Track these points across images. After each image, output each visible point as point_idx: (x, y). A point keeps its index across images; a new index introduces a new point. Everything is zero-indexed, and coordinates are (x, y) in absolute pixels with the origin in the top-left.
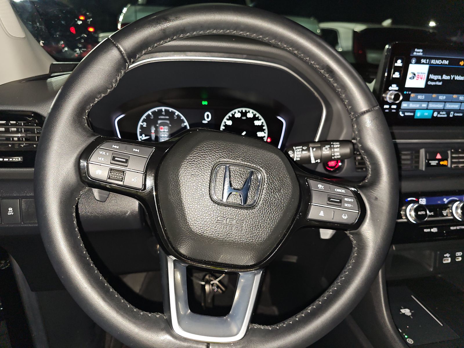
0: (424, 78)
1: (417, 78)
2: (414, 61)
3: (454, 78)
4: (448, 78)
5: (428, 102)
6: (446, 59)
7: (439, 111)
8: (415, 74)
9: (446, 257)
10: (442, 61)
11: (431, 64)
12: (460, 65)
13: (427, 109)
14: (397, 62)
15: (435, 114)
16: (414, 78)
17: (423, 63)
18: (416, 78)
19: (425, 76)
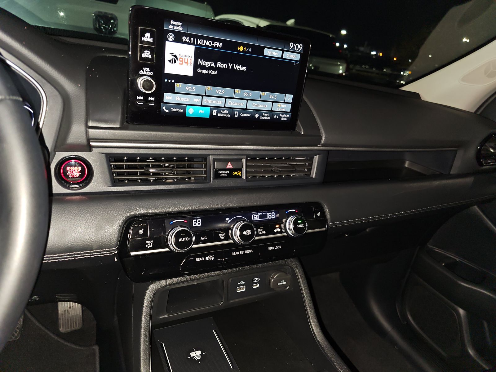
0: (191, 63)
1: (181, 63)
2: (171, 37)
3: (233, 67)
4: (224, 66)
5: (202, 96)
6: (219, 41)
7: (219, 109)
8: (176, 56)
9: (241, 285)
10: (213, 43)
11: (197, 44)
12: (239, 51)
13: (202, 105)
14: (144, 36)
15: (214, 113)
16: (175, 62)
17: (186, 43)
18: (177, 62)
19: (191, 60)
